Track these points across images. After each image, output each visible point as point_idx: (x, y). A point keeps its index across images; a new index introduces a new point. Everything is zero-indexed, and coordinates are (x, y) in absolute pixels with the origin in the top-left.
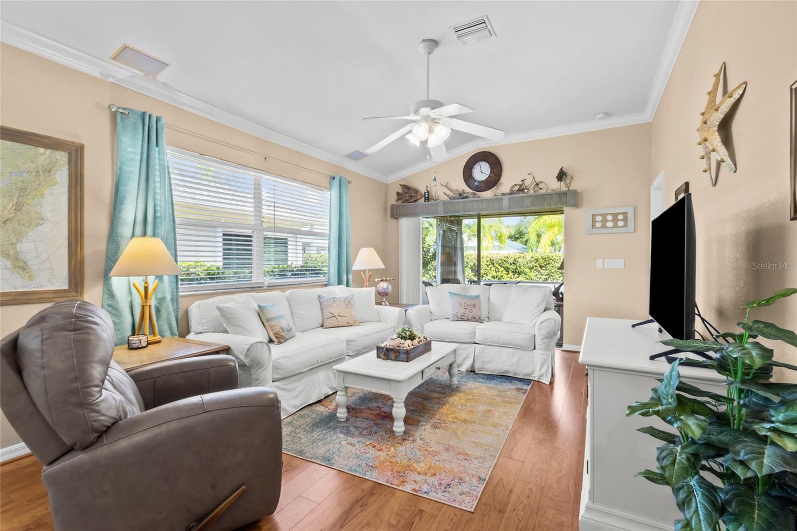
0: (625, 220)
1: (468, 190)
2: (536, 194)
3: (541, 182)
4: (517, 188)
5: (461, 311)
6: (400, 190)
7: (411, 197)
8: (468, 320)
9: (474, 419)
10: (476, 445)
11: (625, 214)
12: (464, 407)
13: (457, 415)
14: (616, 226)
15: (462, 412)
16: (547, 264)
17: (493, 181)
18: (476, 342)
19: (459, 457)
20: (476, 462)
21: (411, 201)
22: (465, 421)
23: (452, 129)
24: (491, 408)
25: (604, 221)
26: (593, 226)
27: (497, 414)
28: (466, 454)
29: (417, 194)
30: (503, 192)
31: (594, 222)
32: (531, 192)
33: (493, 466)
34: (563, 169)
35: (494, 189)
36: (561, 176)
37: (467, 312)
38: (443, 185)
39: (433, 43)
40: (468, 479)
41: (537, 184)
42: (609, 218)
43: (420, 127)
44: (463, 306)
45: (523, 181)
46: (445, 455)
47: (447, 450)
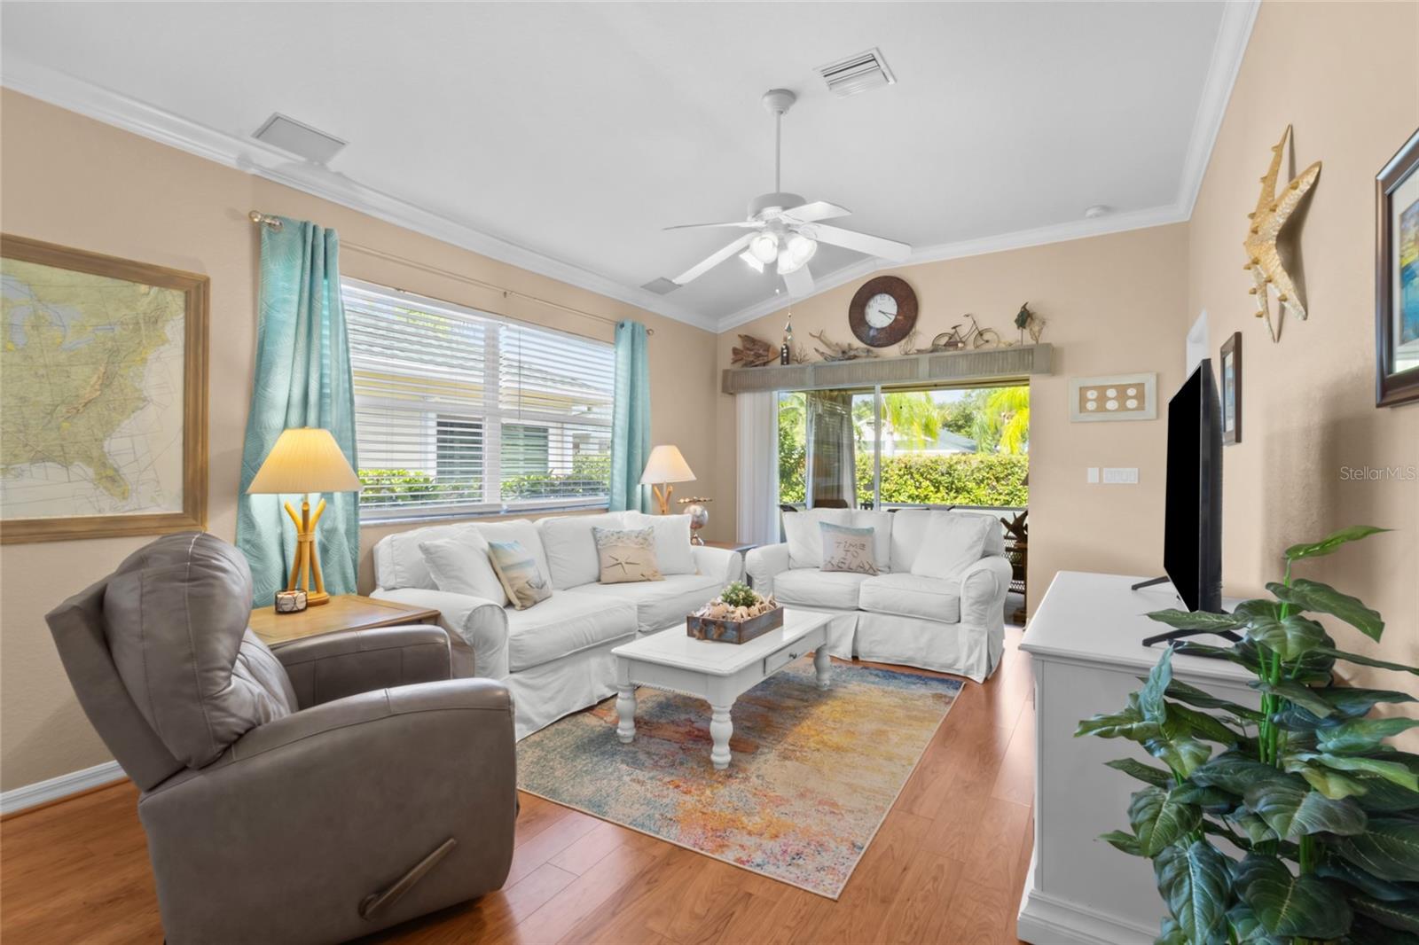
0: (1140, 397)
1: (857, 343)
2: (978, 350)
3: (988, 330)
4: (944, 340)
5: (839, 554)
6: (738, 344)
7: (758, 356)
8: (850, 570)
9: (854, 745)
10: (853, 789)
11: (1140, 387)
12: (838, 725)
13: (825, 737)
14: (1123, 408)
15: (834, 732)
16: (1009, 474)
17: (901, 329)
18: (862, 608)
19: (820, 808)
20: (850, 818)
21: (757, 363)
22: (838, 749)
23: (819, 243)
24: (885, 728)
25: (1102, 399)
26: (1082, 408)
27: (894, 738)
28: (834, 804)
29: (768, 351)
30: (918, 348)
31: (1083, 400)
32: (970, 347)
33: (879, 825)
34: (1027, 307)
35: (903, 342)
36: (1024, 319)
37: (849, 556)
38: (814, 336)
39: (786, 97)
40: (832, 845)
41: (981, 334)
42: (1111, 393)
43: (763, 241)
44: (842, 546)
45: (954, 328)
46: (798, 805)
47: (802, 796)
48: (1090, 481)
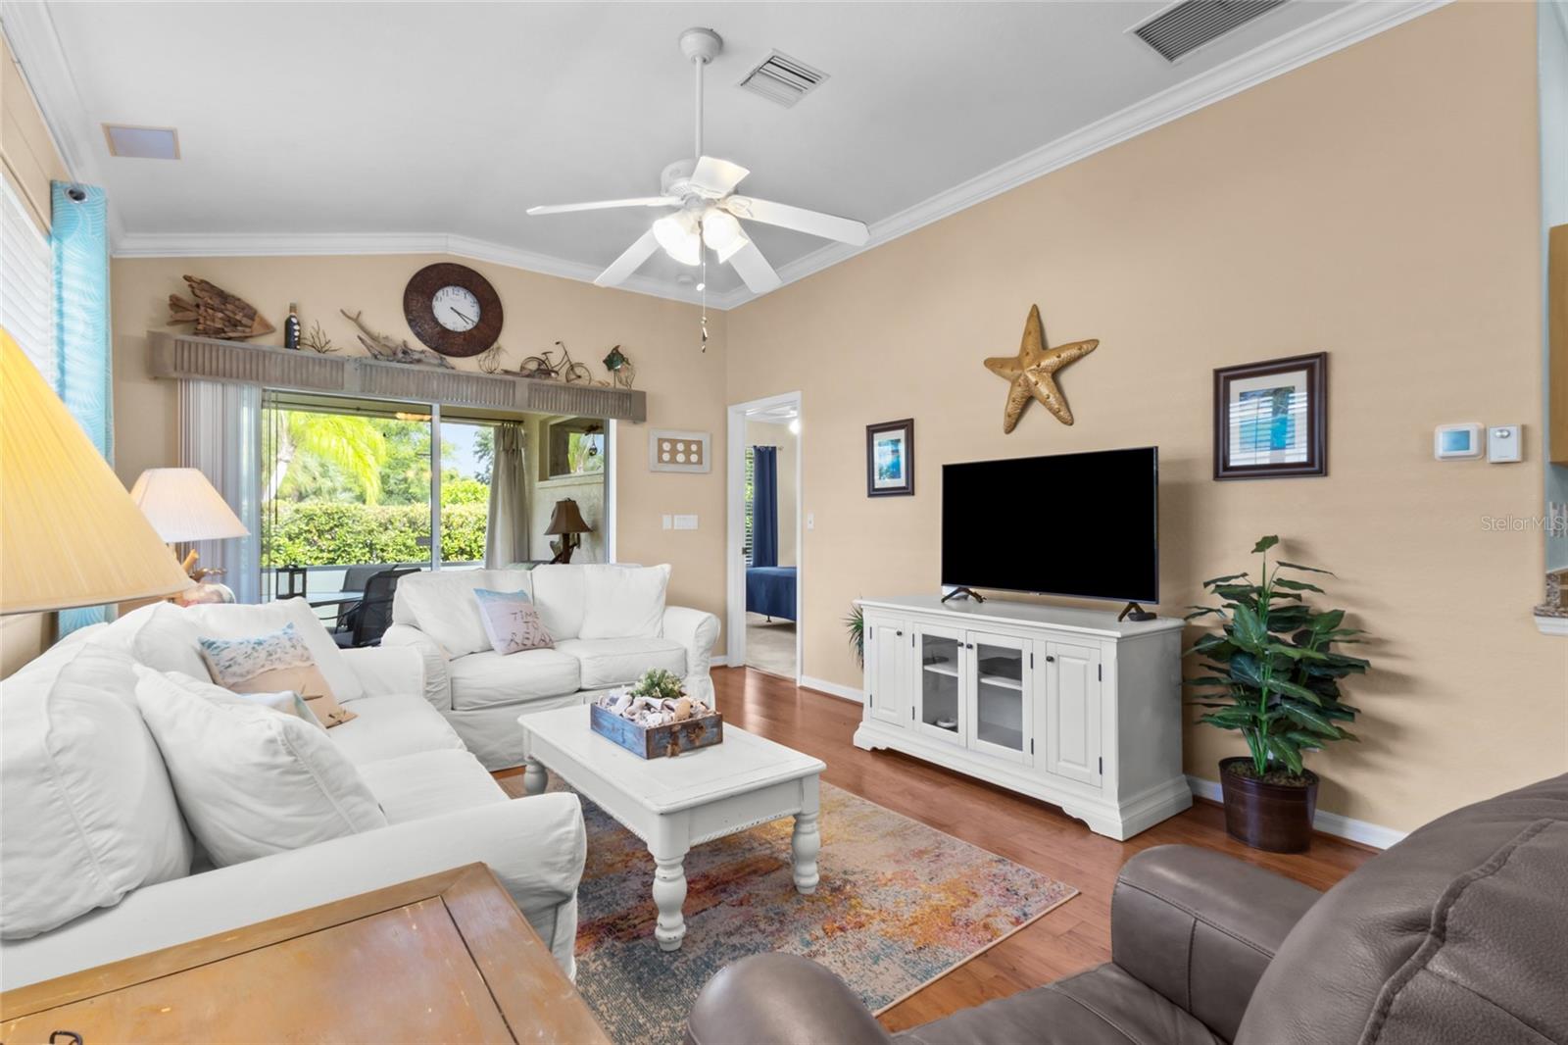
0: (699, 453)
2: (569, 385)
3: (580, 365)
4: (533, 366)
6: (184, 293)
7: (235, 324)
11: (699, 443)
14: (688, 461)
17: (485, 334)
21: (231, 335)
25: (674, 452)
26: (660, 460)
29: (253, 319)
30: (505, 368)
31: (661, 451)
32: (562, 379)
34: (620, 350)
36: (614, 360)
38: (349, 317)
41: (572, 367)
42: (680, 447)
44: (519, 616)
45: (545, 354)
48: (665, 527)
